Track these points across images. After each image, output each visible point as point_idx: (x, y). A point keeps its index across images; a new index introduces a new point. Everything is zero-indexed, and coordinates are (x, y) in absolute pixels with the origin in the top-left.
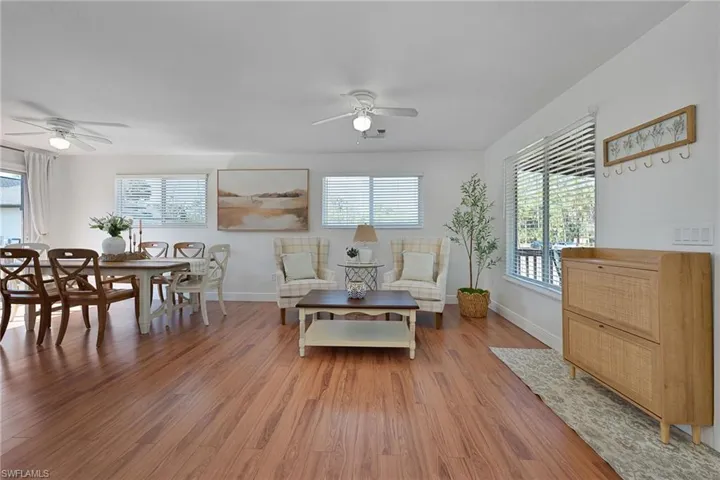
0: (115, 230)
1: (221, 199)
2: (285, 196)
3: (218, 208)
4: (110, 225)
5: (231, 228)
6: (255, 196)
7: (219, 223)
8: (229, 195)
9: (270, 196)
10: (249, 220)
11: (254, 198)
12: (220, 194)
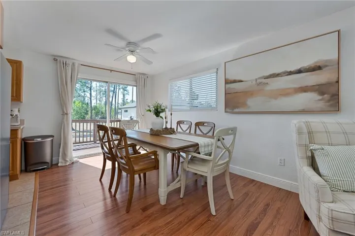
0: (157, 113)
1: (228, 86)
2: (299, 71)
3: (225, 94)
4: (154, 109)
5: (236, 110)
6: (260, 78)
7: (226, 106)
8: (235, 81)
9: (278, 75)
10: (253, 103)
11: (258, 81)
12: (227, 82)
